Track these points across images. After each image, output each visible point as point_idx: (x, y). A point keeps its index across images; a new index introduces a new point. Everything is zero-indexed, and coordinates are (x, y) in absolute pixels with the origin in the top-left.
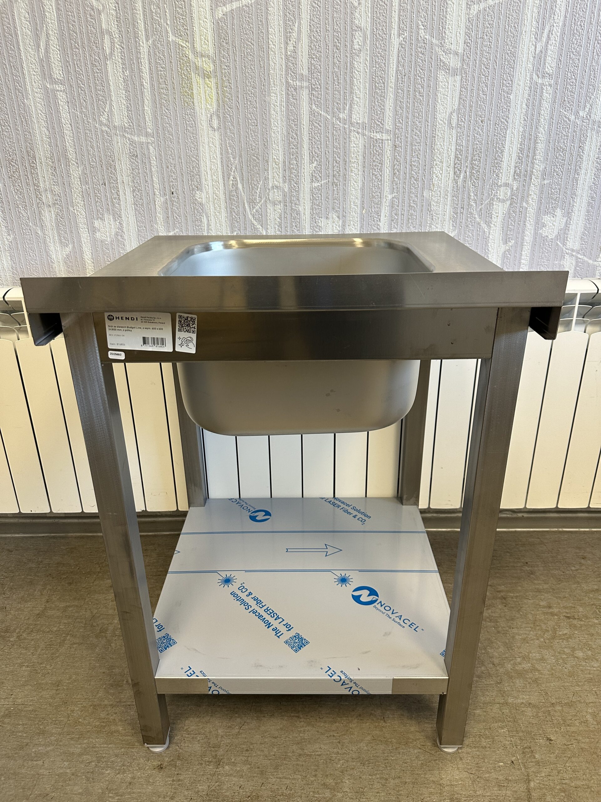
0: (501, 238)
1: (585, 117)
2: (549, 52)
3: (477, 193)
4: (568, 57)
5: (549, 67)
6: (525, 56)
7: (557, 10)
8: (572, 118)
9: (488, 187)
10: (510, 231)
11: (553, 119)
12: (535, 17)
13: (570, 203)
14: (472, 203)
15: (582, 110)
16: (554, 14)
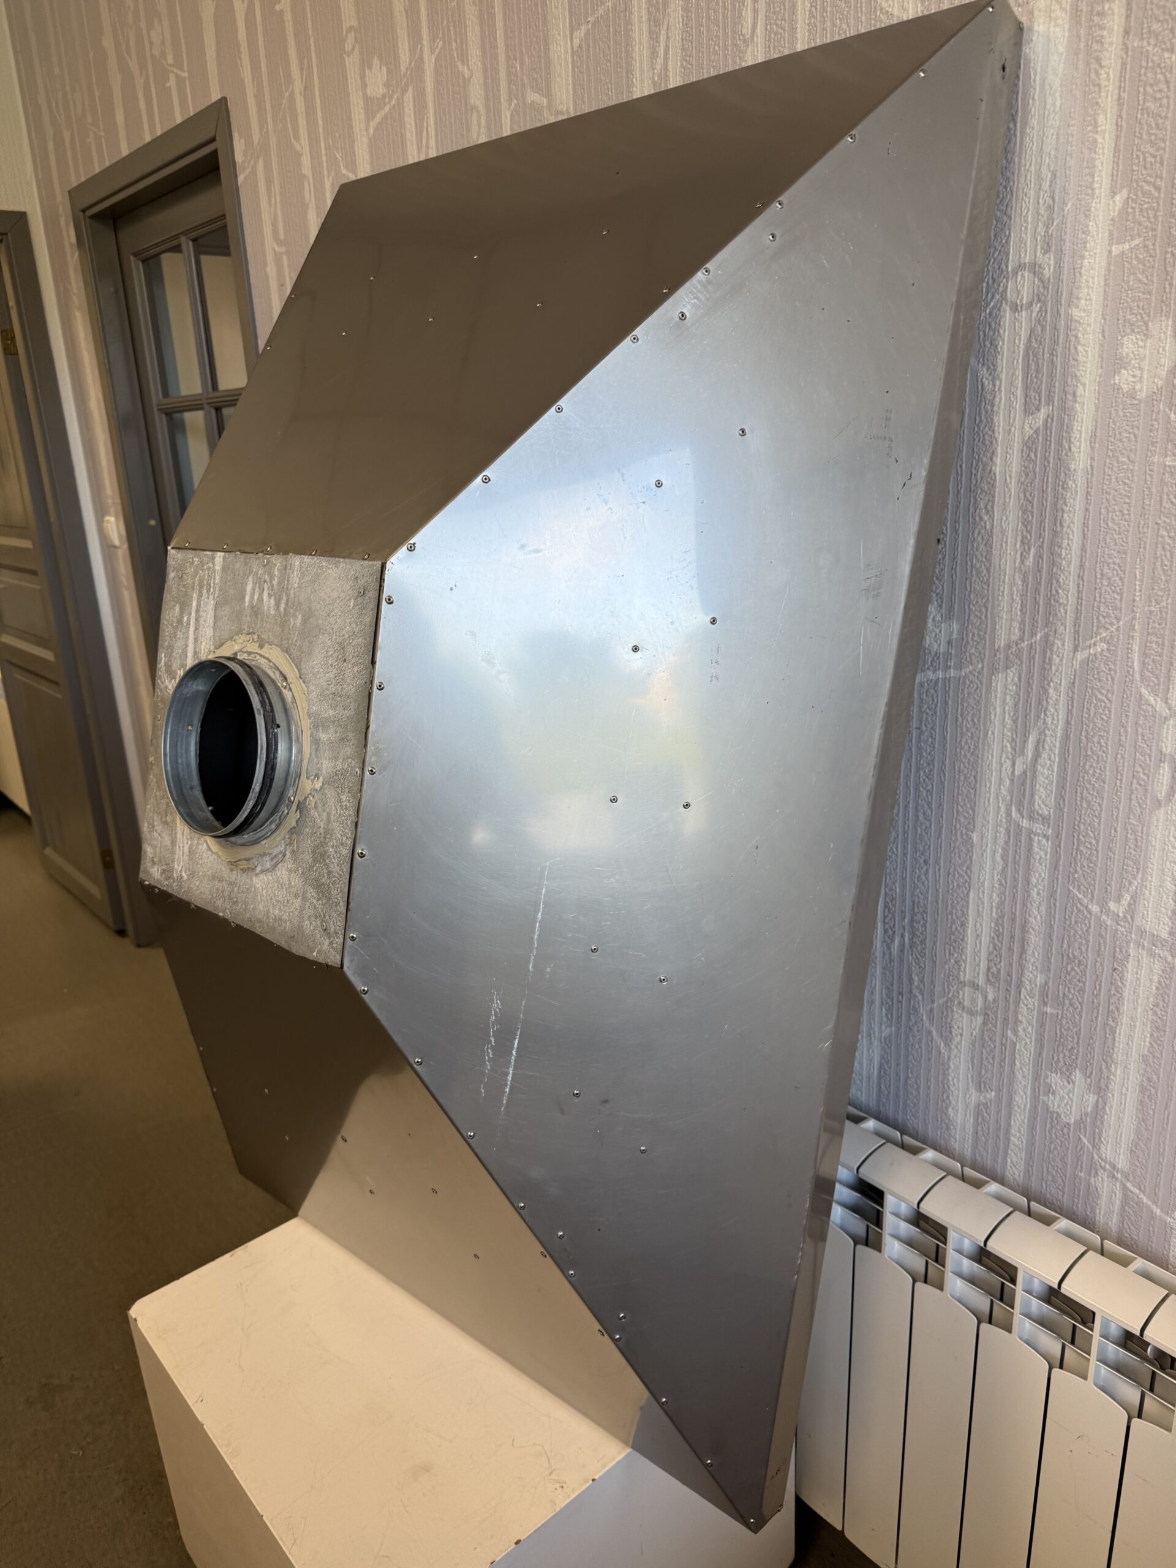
0: (969, 1076)
1: (1121, 915)
2: (1041, 779)
3: (923, 978)
4: (1079, 795)
5: (1043, 806)
6: (994, 774)
7: (1050, 707)
8: (1095, 909)
9: (942, 975)
10: (987, 1071)
11: (1056, 900)
12: (1009, 714)
13: (1101, 1070)
14: (916, 992)
15: (1114, 902)
16: (1045, 714)
